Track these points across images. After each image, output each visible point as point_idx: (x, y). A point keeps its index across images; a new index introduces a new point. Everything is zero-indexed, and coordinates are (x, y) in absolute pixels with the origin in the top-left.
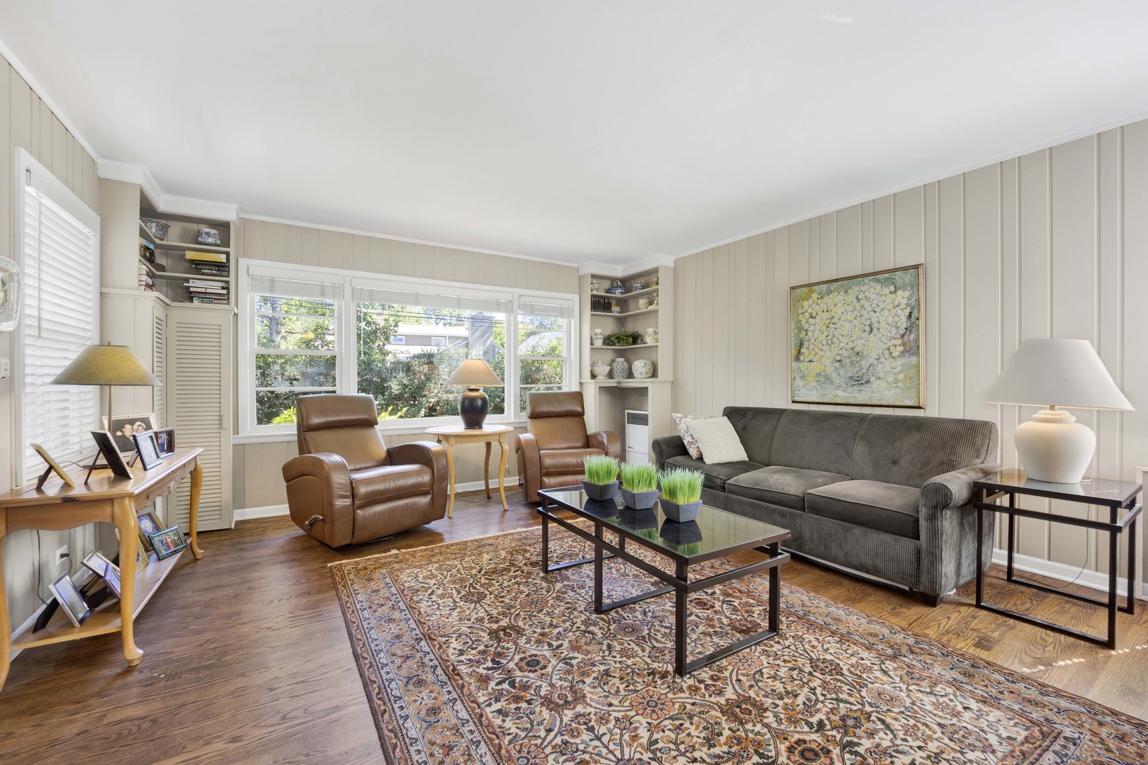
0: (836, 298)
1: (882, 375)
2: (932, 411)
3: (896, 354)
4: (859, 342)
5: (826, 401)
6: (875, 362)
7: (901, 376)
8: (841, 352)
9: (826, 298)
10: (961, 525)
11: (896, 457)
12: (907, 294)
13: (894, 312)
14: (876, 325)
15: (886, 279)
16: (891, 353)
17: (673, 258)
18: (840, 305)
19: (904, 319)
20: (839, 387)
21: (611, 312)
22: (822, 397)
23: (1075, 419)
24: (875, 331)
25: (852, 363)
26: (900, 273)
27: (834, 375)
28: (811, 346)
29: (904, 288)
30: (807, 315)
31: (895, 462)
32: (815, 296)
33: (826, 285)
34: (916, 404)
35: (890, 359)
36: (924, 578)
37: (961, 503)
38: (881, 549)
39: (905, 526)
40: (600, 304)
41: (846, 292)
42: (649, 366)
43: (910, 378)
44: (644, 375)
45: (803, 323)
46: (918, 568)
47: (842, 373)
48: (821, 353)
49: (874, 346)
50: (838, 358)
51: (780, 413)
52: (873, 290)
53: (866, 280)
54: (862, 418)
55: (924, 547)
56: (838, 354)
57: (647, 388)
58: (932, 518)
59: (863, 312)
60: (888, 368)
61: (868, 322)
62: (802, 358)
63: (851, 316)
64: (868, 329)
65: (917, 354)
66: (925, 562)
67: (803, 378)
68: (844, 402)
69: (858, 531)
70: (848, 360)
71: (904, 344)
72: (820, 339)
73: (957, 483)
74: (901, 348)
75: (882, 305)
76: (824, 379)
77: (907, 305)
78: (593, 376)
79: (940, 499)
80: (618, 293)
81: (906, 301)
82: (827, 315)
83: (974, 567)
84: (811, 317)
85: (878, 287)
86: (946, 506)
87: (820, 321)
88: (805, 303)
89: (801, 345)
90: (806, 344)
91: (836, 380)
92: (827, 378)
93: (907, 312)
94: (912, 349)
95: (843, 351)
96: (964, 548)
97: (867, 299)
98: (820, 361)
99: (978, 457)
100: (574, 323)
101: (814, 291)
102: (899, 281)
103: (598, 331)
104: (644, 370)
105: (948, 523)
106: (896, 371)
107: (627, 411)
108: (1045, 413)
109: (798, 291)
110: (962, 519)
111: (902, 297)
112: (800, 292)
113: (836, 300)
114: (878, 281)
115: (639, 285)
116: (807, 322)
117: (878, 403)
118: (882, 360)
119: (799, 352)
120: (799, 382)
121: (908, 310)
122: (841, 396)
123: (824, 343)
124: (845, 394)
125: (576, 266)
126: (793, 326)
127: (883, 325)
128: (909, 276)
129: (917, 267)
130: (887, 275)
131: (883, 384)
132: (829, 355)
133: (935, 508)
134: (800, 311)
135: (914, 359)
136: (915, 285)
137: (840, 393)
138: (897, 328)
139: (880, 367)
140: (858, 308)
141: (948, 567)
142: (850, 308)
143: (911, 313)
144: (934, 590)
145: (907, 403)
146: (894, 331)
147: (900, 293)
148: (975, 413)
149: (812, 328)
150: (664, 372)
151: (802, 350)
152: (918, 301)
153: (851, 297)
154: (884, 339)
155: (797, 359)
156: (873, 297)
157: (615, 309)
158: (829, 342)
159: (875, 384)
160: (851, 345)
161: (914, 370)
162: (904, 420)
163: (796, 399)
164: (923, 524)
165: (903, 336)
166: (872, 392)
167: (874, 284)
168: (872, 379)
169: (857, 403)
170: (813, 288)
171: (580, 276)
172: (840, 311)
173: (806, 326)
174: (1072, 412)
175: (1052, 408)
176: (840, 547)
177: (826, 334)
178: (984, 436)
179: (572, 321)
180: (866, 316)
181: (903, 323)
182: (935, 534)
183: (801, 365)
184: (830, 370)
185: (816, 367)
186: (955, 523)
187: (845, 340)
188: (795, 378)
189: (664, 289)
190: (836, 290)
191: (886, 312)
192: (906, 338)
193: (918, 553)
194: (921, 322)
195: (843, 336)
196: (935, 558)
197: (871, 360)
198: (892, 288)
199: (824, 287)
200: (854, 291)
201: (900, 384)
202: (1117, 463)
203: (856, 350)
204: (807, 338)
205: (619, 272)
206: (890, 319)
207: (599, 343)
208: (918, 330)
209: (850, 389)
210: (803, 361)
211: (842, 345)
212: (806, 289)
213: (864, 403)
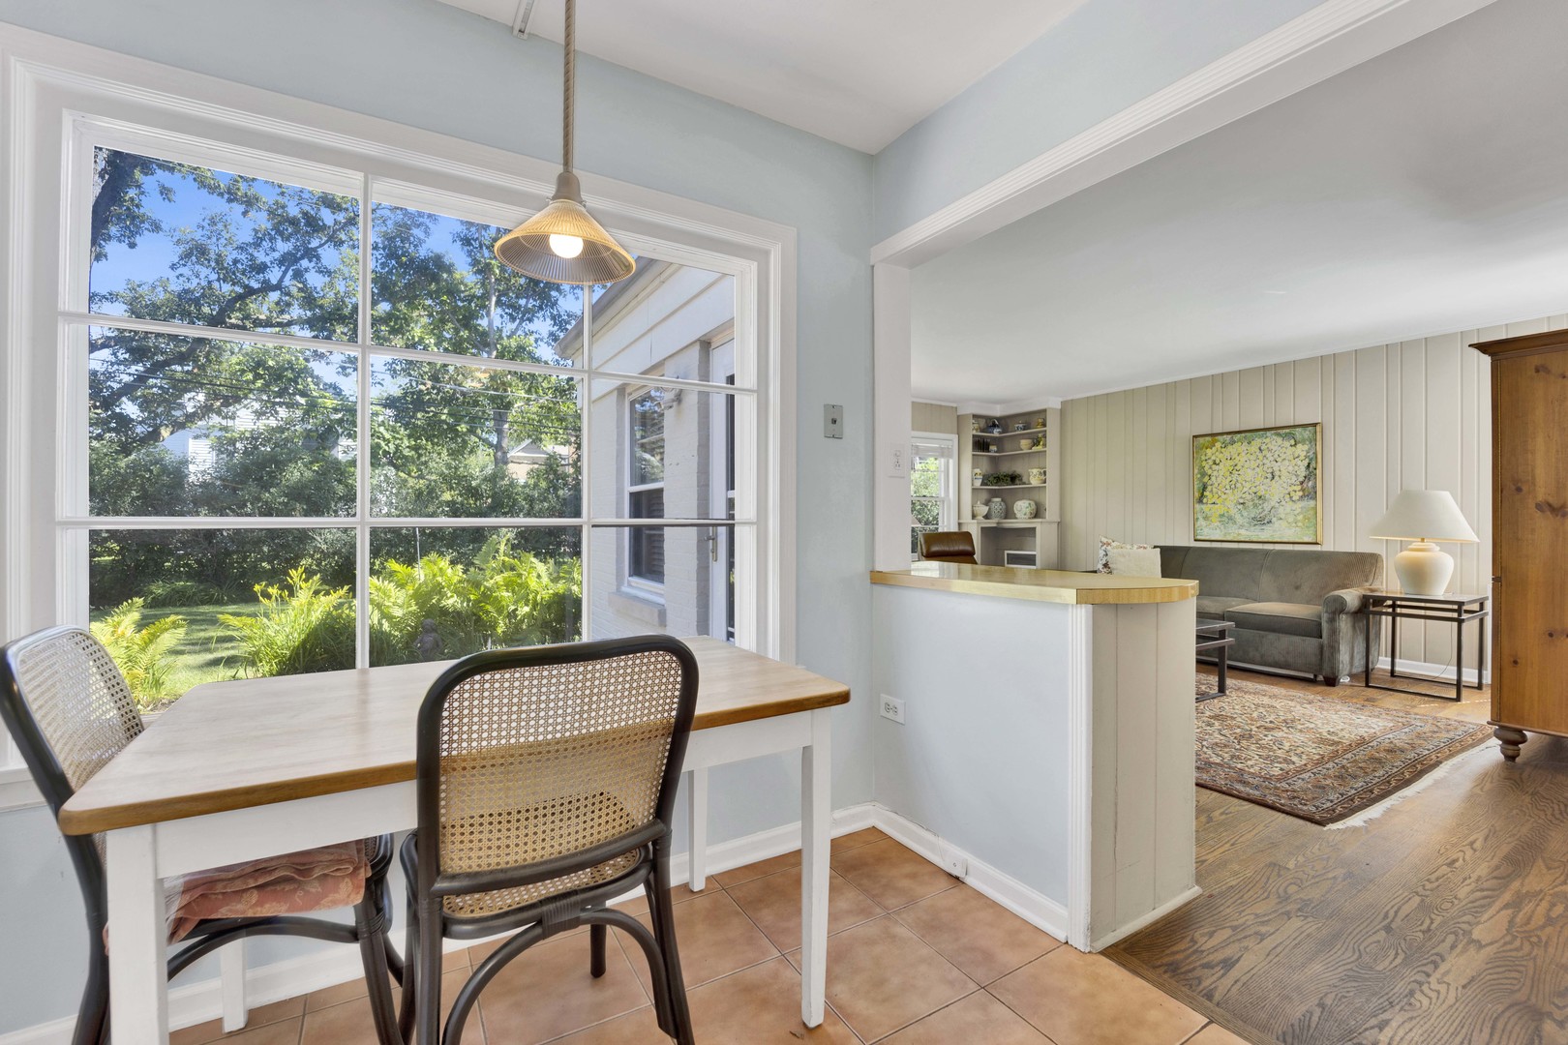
0: (1239, 448)
1: (1283, 516)
2: (1328, 546)
3: (1295, 498)
4: (1262, 488)
5: (1229, 539)
6: (1277, 505)
7: (1300, 517)
8: (1244, 496)
9: (1230, 447)
10: (1354, 627)
11: (1299, 584)
12: (1306, 447)
13: (1294, 462)
14: (1277, 473)
15: (1286, 434)
16: (1291, 498)
17: (1061, 400)
18: (1243, 454)
19: (1303, 469)
20: (1242, 526)
21: (989, 452)
22: (1225, 535)
23: (1438, 548)
24: (1276, 478)
25: (1255, 506)
26: (1300, 430)
27: (1238, 517)
28: (1214, 490)
29: (1303, 442)
30: (1210, 462)
31: (1297, 588)
32: (1218, 445)
33: (1230, 436)
34: (1314, 541)
35: (1291, 503)
36: (1326, 666)
37: (1353, 610)
38: (1291, 648)
39: (1311, 629)
40: (981, 445)
41: (1249, 443)
42: (1034, 506)
43: (1309, 519)
44: (1027, 517)
45: (1206, 469)
46: (1321, 659)
47: (1245, 514)
48: (1224, 496)
49: (1275, 491)
50: (1241, 501)
51: (1187, 549)
52: (1274, 442)
53: (1269, 433)
54: (1267, 553)
55: (1326, 642)
56: (1241, 498)
57: (1035, 528)
58: (1332, 620)
59: (1265, 461)
60: (1288, 510)
61: (1270, 470)
62: (1205, 500)
63: (1253, 464)
64: (1270, 476)
65: (1315, 498)
66: (1327, 653)
67: (1206, 518)
68: (1247, 540)
69: (1271, 636)
70: (1251, 503)
71: (1303, 490)
72: (1224, 484)
73: (1351, 596)
74: (1301, 493)
75: (1283, 456)
76: (1227, 519)
77: (1306, 457)
78: (974, 516)
79: (1338, 608)
80: (996, 433)
81: (1305, 453)
82: (1232, 463)
83: (1363, 662)
84: (1215, 463)
85: (1279, 440)
86: (1342, 611)
87: (1224, 468)
88: (1209, 451)
89: (1204, 488)
90: (1209, 488)
91: (1239, 520)
92: (1230, 518)
93: (1306, 462)
94: (1310, 494)
95: (1247, 495)
96: (1356, 645)
97: (1269, 450)
98: (1223, 503)
99: (1367, 581)
100: (953, 464)
101: (1217, 441)
102: (1298, 437)
103: (978, 471)
104: (1028, 511)
105: (1344, 624)
106: (1296, 512)
107: (1006, 552)
108: (1418, 544)
109: (1201, 440)
110: (1354, 624)
111: (1302, 450)
112: (1202, 441)
113: (1240, 450)
114: (1279, 435)
115: (1021, 425)
116: (1211, 468)
117: (1279, 540)
118: (1283, 503)
119: (1202, 495)
120: (1201, 522)
121: (1307, 461)
122: (1244, 534)
123: (1228, 487)
124: (1248, 533)
125: (954, 405)
126: (1196, 471)
127: (1284, 473)
128: (1307, 432)
129: (1315, 425)
130: (1287, 431)
131: (1284, 524)
132: (1232, 498)
133: (1334, 613)
134: (1203, 458)
135: (1312, 503)
136: (1313, 441)
137: (1243, 532)
138: (1297, 476)
139: (1281, 510)
140: (1261, 458)
141: (1344, 656)
142: (1252, 458)
143: (1309, 464)
144: (1334, 673)
145: (1306, 540)
146: (1294, 479)
147: (1299, 446)
148: (1364, 548)
149: (1215, 473)
150: (1052, 513)
151: (1205, 493)
152: (1315, 453)
153: (1254, 447)
154: (1285, 485)
155: (1200, 501)
156: (1274, 449)
157: (993, 448)
158: (1233, 486)
159: (1277, 524)
160: (1255, 490)
161: (1312, 512)
162: (1304, 553)
163: (1199, 537)
164: (1325, 626)
165: (1302, 483)
166: (1274, 531)
167: (1275, 437)
168: (1274, 520)
169: (1260, 540)
170: (1216, 438)
171: (958, 416)
172: (1243, 460)
173: (1210, 472)
174: (1437, 544)
175: (1423, 540)
176: (1257, 650)
177: (1229, 479)
178: (1372, 565)
179: (951, 461)
180: (1269, 465)
181: (1302, 472)
182: (1334, 632)
183: (1203, 507)
184: (1233, 512)
185: (1220, 509)
186: (1349, 625)
187: (1248, 485)
188: (1197, 519)
189: (1052, 430)
190: (1239, 440)
191: (1286, 463)
192: (1305, 485)
193: (1321, 647)
194: (1319, 472)
195: (1246, 481)
196: (1334, 649)
197: (1273, 503)
198: (1292, 442)
199: (1228, 438)
200: (1257, 442)
201: (1300, 524)
202: (1475, 584)
203: (1259, 494)
204: (1210, 482)
205: (997, 411)
206: (1291, 468)
207: (978, 483)
208: (1315, 478)
209: (1253, 528)
210: (1207, 503)
211: (1245, 490)
212: (1209, 439)
213: (1266, 540)
